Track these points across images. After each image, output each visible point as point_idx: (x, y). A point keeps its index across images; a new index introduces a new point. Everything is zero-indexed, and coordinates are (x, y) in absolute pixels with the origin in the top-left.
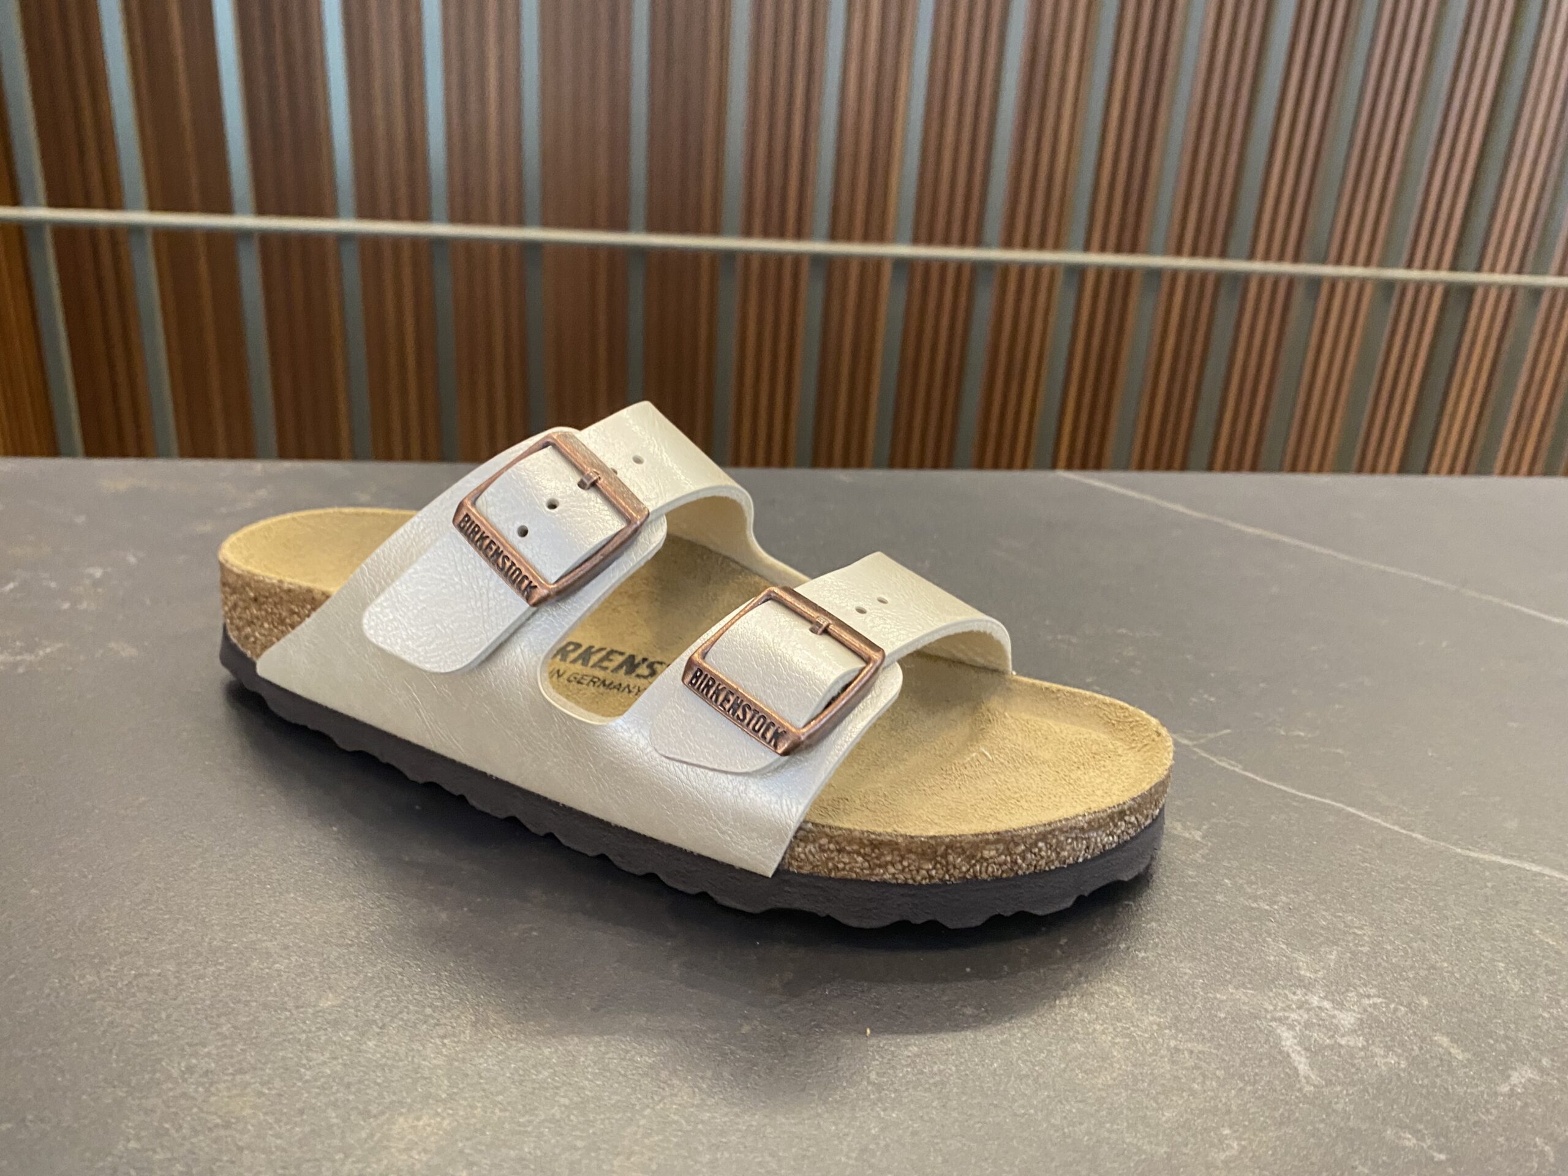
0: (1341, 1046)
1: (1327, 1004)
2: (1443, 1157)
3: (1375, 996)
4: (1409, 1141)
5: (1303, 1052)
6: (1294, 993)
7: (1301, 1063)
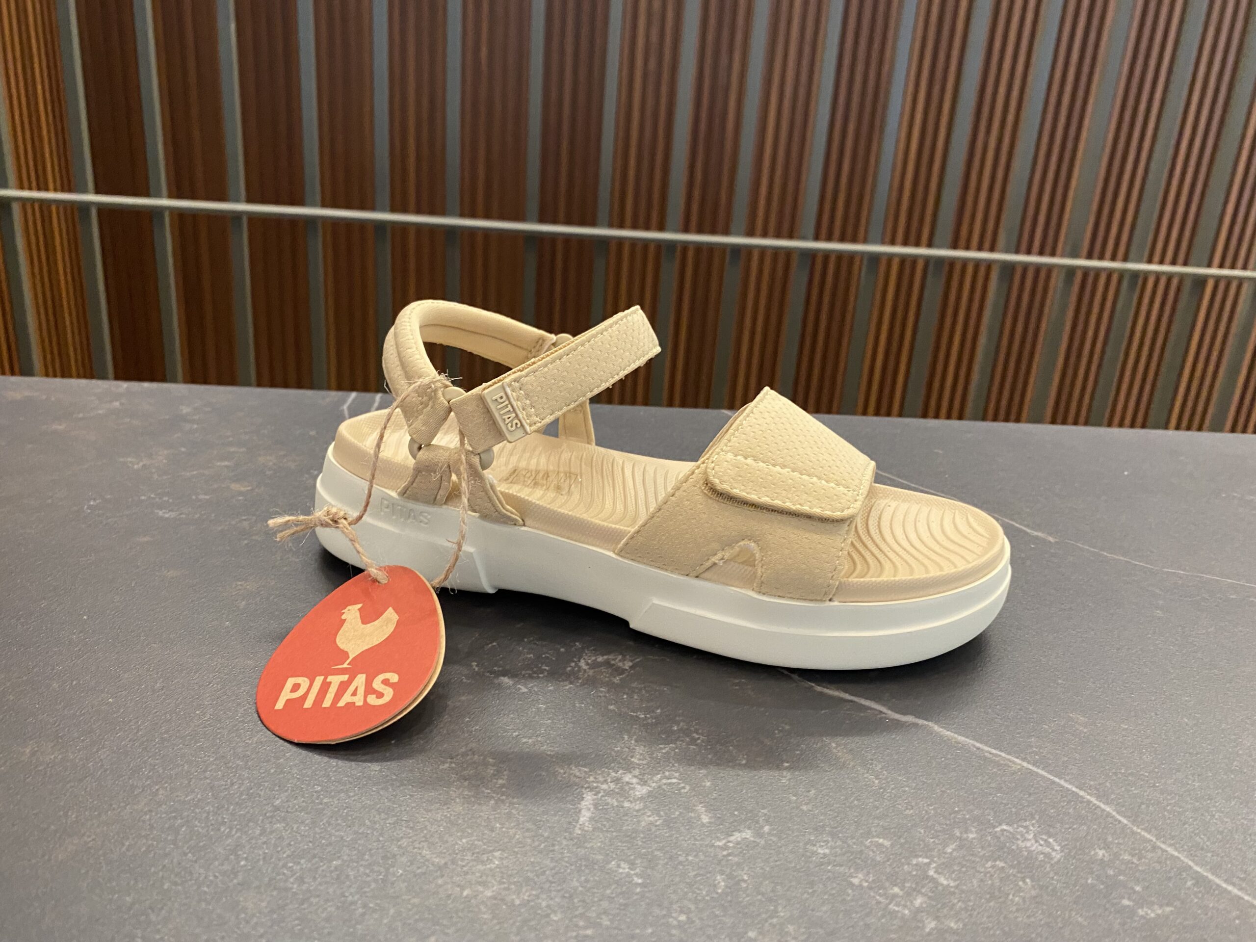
0: (623, 807)
1: (635, 781)
2: (640, 881)
3: (675, 778)
4: (625, 868)
5: (592, 809)
6: (616, 773)
7: (585, 816)
